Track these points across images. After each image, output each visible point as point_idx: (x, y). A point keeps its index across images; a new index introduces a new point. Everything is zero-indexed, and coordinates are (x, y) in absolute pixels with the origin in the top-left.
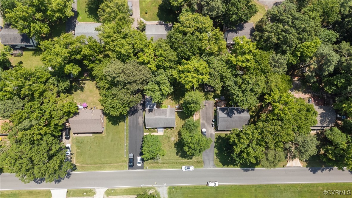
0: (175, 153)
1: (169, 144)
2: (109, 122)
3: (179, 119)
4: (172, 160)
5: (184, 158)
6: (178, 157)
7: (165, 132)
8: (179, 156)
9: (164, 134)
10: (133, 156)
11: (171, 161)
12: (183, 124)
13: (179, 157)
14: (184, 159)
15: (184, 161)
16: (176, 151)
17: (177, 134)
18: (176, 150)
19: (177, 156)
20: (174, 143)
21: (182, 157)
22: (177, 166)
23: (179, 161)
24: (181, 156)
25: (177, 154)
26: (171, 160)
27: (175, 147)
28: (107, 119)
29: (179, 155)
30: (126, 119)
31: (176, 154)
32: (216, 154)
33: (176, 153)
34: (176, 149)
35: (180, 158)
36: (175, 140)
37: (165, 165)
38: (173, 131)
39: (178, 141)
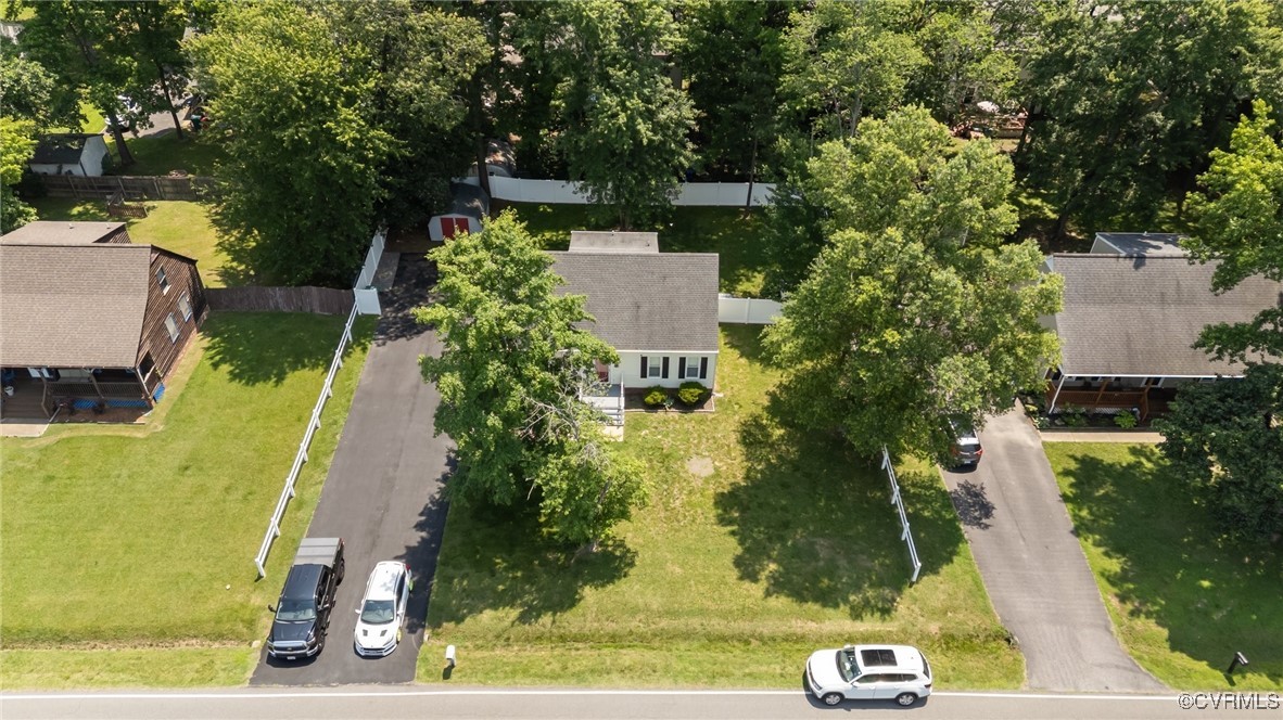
0: (728, 560)
1: (670, 495)
2: (215, 366)
3: (743, 361)
4: (703, 612)
5: (816, 600)
6: (756, 590)
7: (634, 426)
8: (763, 584)
9: (627, 436)
10: (333, 552)
11: (695, 623)
12: (771, 389)
13: (768, 594)
14: (813, 607)
15: (813, 625)
16: (733, 547)
17: (734, 438)
18: (733, 542)
19: (747, 584)
20: (711, 492)
21: (799, 595)
22: (753, 668)
23: (768, 627)
24: (778, 586)
25: (747, 568)
26: (690, 613)
27: (722, 521)
28: (208, 349)
29: (763, 575)
30: (346, 354)
31: (735, 573)
32: (1113, 580)
33: (738, 562)
34: (733, 533)
35: (780, 602)
36: (717, 474)
37: (629, 657)
38: (701, 421)
39: (747, 477)
